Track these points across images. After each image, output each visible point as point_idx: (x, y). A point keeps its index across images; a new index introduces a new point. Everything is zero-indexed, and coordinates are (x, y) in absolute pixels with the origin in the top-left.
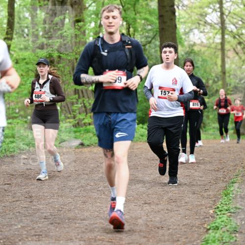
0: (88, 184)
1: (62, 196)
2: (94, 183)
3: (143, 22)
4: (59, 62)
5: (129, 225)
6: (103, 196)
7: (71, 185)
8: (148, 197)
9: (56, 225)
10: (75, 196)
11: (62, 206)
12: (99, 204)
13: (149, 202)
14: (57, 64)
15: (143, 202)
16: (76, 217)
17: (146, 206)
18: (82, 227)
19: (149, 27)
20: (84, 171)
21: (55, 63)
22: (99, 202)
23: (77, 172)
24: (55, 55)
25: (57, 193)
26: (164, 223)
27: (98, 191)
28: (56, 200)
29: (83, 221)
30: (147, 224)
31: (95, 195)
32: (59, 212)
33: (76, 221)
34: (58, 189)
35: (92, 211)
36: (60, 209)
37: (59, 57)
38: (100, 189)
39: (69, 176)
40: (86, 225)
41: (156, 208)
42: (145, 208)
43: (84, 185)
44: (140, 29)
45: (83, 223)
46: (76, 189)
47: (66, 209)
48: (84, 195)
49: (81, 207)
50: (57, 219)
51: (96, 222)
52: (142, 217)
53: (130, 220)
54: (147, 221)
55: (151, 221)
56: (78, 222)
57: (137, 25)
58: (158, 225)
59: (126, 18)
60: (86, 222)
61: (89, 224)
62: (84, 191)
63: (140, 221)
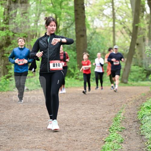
0: (31, 114)
1: (15, 121)
2: (35, 113)
3: (65, 14)
4: (13, 39)
5: (57, 139)
6: (40, 121)
7: (20, 114)
8: (68, 122)
9: (11, 139)
10: (23, 121)
11: (15, 128)
12: (37, 126)
13: (69, 125)
14: (12, 40)
15: (65, 125)
16: (24, 134)
17: (67, 128)
18: (27, 140)
19: (69, 17)
20: (29, 106)
21: (11, 39)
22: (38, 125)
23: (24, 107)
24: (11, 34)
25: (12, 119)
26: (78, 137)
27: (37, 118)
28: (11, 124)
29: (28, 137)
30: (67, 138)
31: (35, 120)
32: (13, 131)
33: (23, 137)
34: (12, 117)
35: (33, 131)
36: (14, 129)
37: (13, 35)
38: (38, 117)
39: (20, 109)
40: (30, 139)
41: (73, 128)
42: (66, 129)
43: (29, 114)
44: (63, 19)
45: (28, 138)
46: (24, 117)
47: (17, 129)
48: (29, 121)
49: (27, 128)
50: (12, 136)
51: (36, 137)
52: (65, 134)
53: (57, 136)
54: (67, 136)
55: (70, 136)
56: (25, 137)
57: (61, 16)
58: (74, 139)
59: (55, 11)
60: (30, 138)
61: (32, 138)
62: (29, 118)
63: (63, 137)
